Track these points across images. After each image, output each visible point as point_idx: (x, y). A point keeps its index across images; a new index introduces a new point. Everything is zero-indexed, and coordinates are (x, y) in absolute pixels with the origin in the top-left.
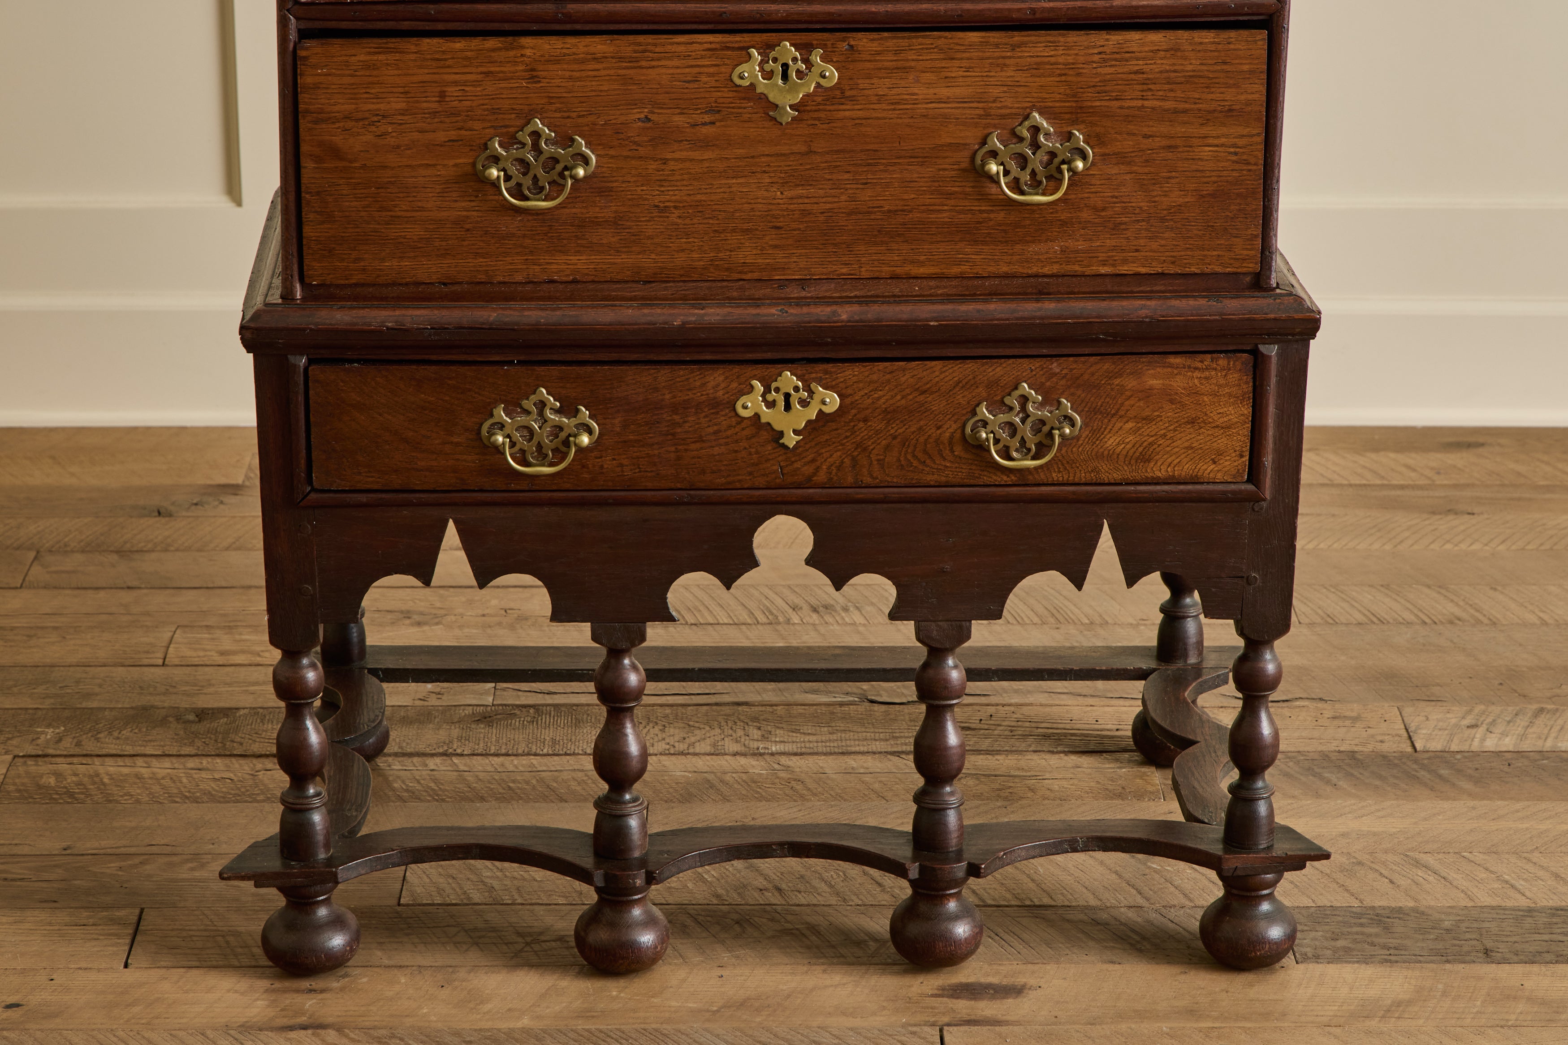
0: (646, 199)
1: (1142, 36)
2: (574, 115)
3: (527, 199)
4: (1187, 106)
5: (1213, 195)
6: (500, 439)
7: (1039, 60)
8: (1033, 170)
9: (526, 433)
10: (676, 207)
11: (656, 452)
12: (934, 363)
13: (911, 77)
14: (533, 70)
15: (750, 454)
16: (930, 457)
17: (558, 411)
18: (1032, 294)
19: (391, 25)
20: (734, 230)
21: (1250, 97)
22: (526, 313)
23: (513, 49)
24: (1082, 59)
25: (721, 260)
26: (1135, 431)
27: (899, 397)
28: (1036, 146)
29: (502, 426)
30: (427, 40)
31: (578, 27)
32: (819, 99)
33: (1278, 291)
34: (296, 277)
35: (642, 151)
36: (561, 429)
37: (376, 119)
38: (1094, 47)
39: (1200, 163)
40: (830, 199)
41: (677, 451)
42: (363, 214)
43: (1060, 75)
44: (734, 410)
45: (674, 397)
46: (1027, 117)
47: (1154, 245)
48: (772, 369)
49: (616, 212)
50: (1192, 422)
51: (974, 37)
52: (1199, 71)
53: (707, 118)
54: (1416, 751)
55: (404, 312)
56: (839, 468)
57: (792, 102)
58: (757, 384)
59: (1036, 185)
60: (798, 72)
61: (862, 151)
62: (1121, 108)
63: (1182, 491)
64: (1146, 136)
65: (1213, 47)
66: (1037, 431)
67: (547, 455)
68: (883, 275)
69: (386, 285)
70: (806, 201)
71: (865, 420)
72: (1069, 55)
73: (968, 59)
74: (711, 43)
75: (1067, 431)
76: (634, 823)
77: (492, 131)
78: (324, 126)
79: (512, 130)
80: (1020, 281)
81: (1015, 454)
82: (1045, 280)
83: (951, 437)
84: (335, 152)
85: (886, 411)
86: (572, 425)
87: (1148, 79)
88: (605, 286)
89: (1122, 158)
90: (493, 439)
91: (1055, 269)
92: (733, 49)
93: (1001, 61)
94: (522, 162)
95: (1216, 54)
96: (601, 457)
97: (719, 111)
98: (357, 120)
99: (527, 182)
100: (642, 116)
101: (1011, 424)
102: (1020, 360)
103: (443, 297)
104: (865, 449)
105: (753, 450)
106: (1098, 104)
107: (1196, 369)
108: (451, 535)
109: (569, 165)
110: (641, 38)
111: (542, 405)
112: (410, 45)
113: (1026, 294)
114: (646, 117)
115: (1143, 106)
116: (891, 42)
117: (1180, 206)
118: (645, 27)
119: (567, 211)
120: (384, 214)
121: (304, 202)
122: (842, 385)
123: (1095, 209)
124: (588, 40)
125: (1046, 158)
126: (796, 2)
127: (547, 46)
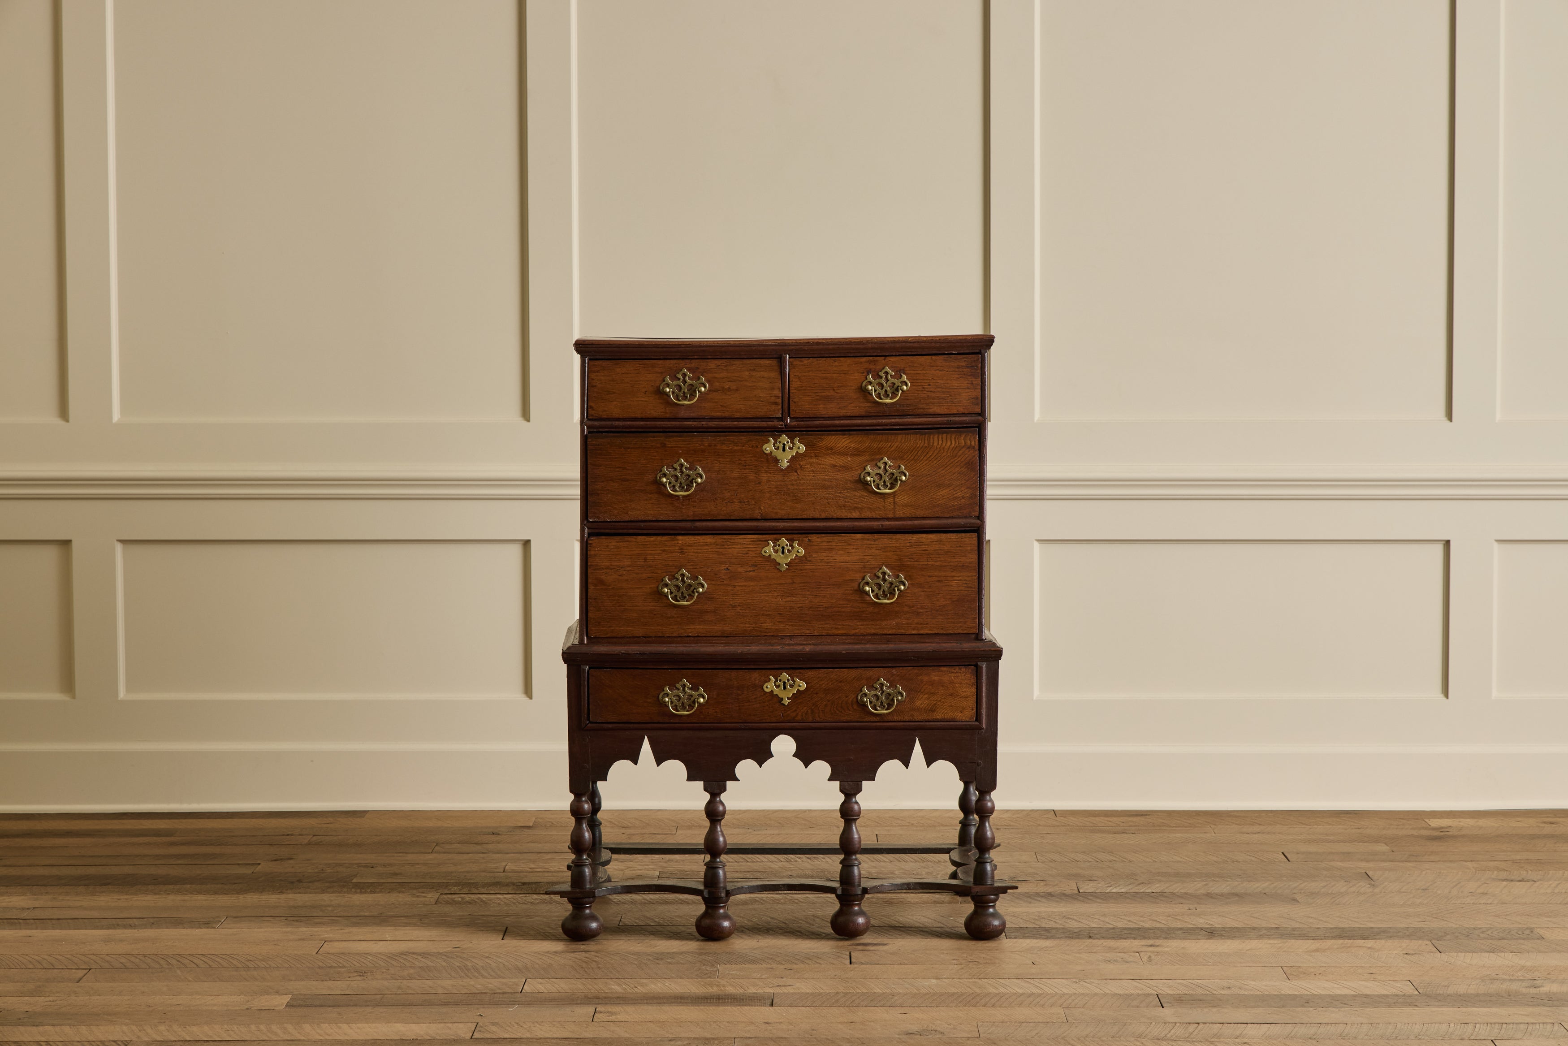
0: (727, 602)
1: (926, 536)
2: (698, 567)
3: (679, 601)
4: (945, 564)
5: (957, 601)
6: (667, 700)
7: (885, 545)
8: (884, 590)
9: (677, 698)
10: (739, 605)
11: (731, 706)
12: (845, 669)
13: (834, 552)
14: (682, 549)
15: (769, 708)
16: (843, 710)
17: (690, 689)
18: (884, 641)
19: (625, 531)
20: (763, 615)
21: (972, 560)
22: (678, 648)
23: (674, 540)
24: (902, 545)
25: (757, 627)
26: (928, 699)
27: (830, 684)
28: (884, 580)
29: (667, 695)
30: (640, 537)
31: (700, 532)
32: (797, 561)
33: (985, 641)
34: (585, 634)
35: (725, 582)
36: (691, 696)
37: (618, 569)
38: (907, 540)
39: (952, 587)
40: (801, 602)
41: (739, 706)
42: (613, 608)
43: (894, 551)
44: (763, 688)
45: (738, 683)
46: (881, 568)
47: (934, 622)
48: (779, 672)
49: (715, 607)
50: (951, 695)
51: (859, 536)
52: (950, 550)
53: (752, 569)
55: (628, 647)
56: (806, 714)
57: (786, 562)
58: (771, 677)
59: (885, 596)
60: (788, 550)
61: (814, 582)
62: (919, 565)
63: (948, 725)
64: (929, 576)
65: (955, 540)
66: (887, 698)
67: (686, 707)
68: (824, 634)
69: (622, 636)
70: (792, 603)
71: (817, 694)
72: (897, 543)
73: (856, 545)
74: (753, 538)
75: (900, 698)
76: (721, 872)
77: (665, 574)
78: (598, 571)
79: (673, 573)
80: (879, 637)
81: (878, 708)
82: (890, 636)
83: (852, 701)
84: (601, 582)
85: (825, 690)
86: (696, 694)
87: (929, 553)
88: (710, 638)
89: (920, 585)
90: (664, 700)
91: (894, 631)
92: (762, 541)
93: (869, 546)
94: (677, 586)
95: (957, 543)
96: (708, 708)
97: (756, 566)
98: (611, 569)
99: (679, 595)
101: (876, 695)
102: (880, 668)
103: (644, 641)
104: (817, 706)
105: (771, 706)
106: (909, 563)
107: (952, 672)
108: (646, 740)
109: (696, 588)
110: (725, 537)
111: (684, 686)
112: (633, 538)
113: (881, 641)
114: (727, 568)
115: (928, 564)
116: (826, 538)
117: (944, 605)
118: (727, 532)
119: (695, 606)
120: (621, 607)
121: (589, 603)
122: (807, 679)
123: (909, 606)
124: (704, 537)
125: (889, 585)
126: (787, 522)
127: (687, 540)
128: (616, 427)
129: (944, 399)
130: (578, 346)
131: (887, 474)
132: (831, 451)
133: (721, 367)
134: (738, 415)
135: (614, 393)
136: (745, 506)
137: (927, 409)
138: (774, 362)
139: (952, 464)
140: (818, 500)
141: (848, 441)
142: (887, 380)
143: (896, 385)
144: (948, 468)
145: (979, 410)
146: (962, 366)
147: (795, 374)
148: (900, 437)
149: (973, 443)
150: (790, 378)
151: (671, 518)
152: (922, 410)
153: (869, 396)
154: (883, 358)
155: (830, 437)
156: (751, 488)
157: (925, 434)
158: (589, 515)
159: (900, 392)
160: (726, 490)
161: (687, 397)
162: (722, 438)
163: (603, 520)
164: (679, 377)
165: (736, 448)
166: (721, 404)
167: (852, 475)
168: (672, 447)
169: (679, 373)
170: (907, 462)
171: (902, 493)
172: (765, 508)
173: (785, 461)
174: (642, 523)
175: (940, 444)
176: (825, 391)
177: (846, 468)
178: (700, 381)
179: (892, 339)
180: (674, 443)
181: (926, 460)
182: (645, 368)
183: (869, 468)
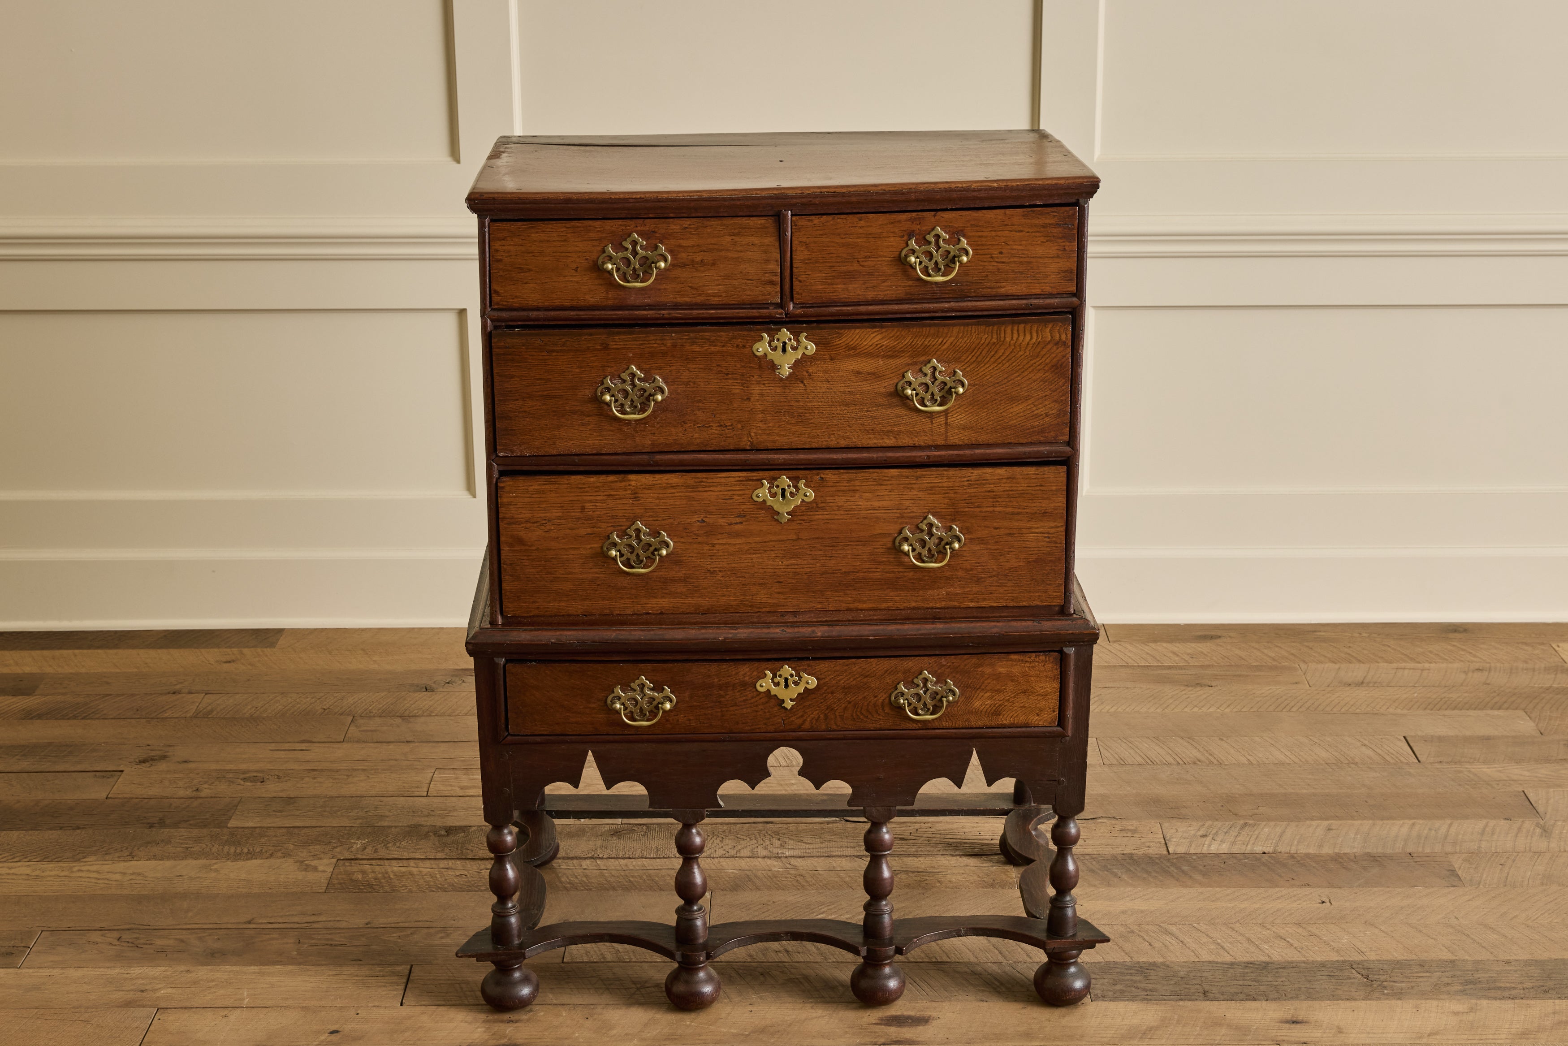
0: (703, 567)
1: (993, 470)
2: (660, 519)
3: (633, 567)
4: (1019, 510)
5: (1035, 561)
6: (618, 706)
7: (932, 485)
8: (929, 548)
9: (633, 702)
10: (720, 571)
11: (710, 712)
12: (872, 660)
13: (857, 495)
14: (636, 493)
15: (765, 712)
16: (871, 713)
17: (652, 689)
18: (929, 619)
19: (553, 468)
20: (754, 584)
21: (1057, 505)
22: (633, 633)
23: (624, 481)
24: (957, 484)
25: (747, 600)
26: (991, 698)
27: (852, 680)
28: (931, 534)
29: (619, 698)
30: (574, 477)
31: (662, 468)
32: (803, 509)
33: (1075, 616)
34: (499, 612)
35: (700, 539)
36: (654, 699)
37: (544, 522)
38: (964, 477)
39: (1028, 543)
40: (810, 566)
41: (722, 711)
42: (537, 576)
43: (945, 493)
44: (755, 687)
45: (720, 681)
46: (925, 518)
47: (1001, 590)
48: (777, 664)
49: (685, 574)
50: (1025, 692)
51: (894, 472)
52: (1026, 490)
53: (738, 520)
54: (1169, 854)
55: (562, 633)
56: (817, 720)
57: (787, 511)
58: (768, 672)
59: (931, 556)
60: (791, 493)
61: (829, 538)
62: (981, 512)
63: (1019, 732)
64: (996, 528)
65: (1034, 477)
66: (933, 698)
67: (646, 714)
68: (842, 608)
69: (551, 616)
70: (796, 567)
71: (832, 693)
72: (950, 482)
73: (890, 485)
74: (740, 477)
75: (951, 698)
76: (699, 923)
77: (612, 528)
78: (514, 526)
79: (624, 528)
80: (923, 611)
81: (920, 712)
82: (938, 611)
83: (883, 703)
84: (520, 541)
85: (844, 688)
86: (660, 697)
87: (996, 495)
88: (679, 616)
89: (981, 541)
90: (614, 706)
91: (943, 604)
92: (752, 480)
93: (909, 486)
94: (630, 546)
95: (1036, 480)
96: (677, 716)
97: (745, 516)
98: (534, 523)
99: (633, 557)
100: (700, 519)
101: (918, 695)
102: (922, 658)
103: (584, 623)
104: (832, 709)
105: (767, 710)
106: (967, 510)
107: (1026, 661)
109: (657, 548)
110: (699, 475)
111: (642, 686)
112: (564, 479)
113: (926, 619)
114: (702, 520)
115: (994, 511)
116: (845, 475)
117: (1016, 567)
118: (702, 468)
119: (656, 574)
120: (549, 576)
121: (502, 570)
122: (818, 673)
123: (967, 570)
124: (668, 476)
125: (937, 541)
126: (789, 453)
127: (644, 480)
128: (538, 320)
129: (1022, 273)
130: (473, 202)
131: (937, 383)
132: (853, 351)
133: (690, 230)
134: (715, 300)
135: (530, 270)
136: (727, 431)
137: (997, 288)
138: (769, 222)
139: (1032, 368)
140: (835, 422)
141: (879, 337)
142: (938, 247)
143: (952, 254)
144: (1026, 373)
145: (1073, 289)
146: (1050, 224)
147: (801, 240)
148: (956, 330)
149: (1063, 337)
150: (794, 245)
151: (619, 450)
152: (989, 290)
153: (910, 270)
154: (933, 213)
155: (853, 331)
156: (735, 406)
157: (993, 324)
158: (498, 447)
159: (958, 264)
160: (699, 410)
161: (639, 275)
162: (692, 335)
163: (519, 454)
164: (626, 246)
165: (713, 349)
166: (690, 285)
167: (885, 386)
168: (618, 349)
169: (626, 240)
170: (967, 365)
171: (958, 410)
172: (756, 435)
173: (787, 367)
174: (576, 457)
175: (1015, 339)
176: (845, 264)
177: (875, 376)
178: (659, 252)
179: (947, 186)
180: (621, 343)
181: (994, 362)
182: (574, 232)
183: (910, 376)
